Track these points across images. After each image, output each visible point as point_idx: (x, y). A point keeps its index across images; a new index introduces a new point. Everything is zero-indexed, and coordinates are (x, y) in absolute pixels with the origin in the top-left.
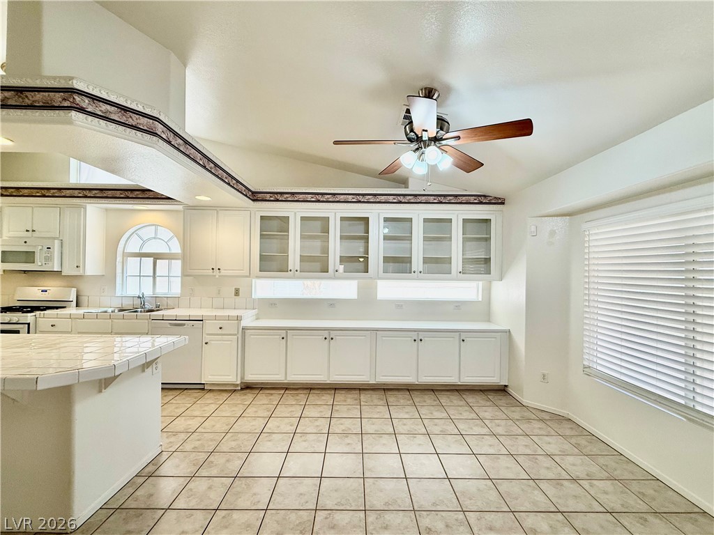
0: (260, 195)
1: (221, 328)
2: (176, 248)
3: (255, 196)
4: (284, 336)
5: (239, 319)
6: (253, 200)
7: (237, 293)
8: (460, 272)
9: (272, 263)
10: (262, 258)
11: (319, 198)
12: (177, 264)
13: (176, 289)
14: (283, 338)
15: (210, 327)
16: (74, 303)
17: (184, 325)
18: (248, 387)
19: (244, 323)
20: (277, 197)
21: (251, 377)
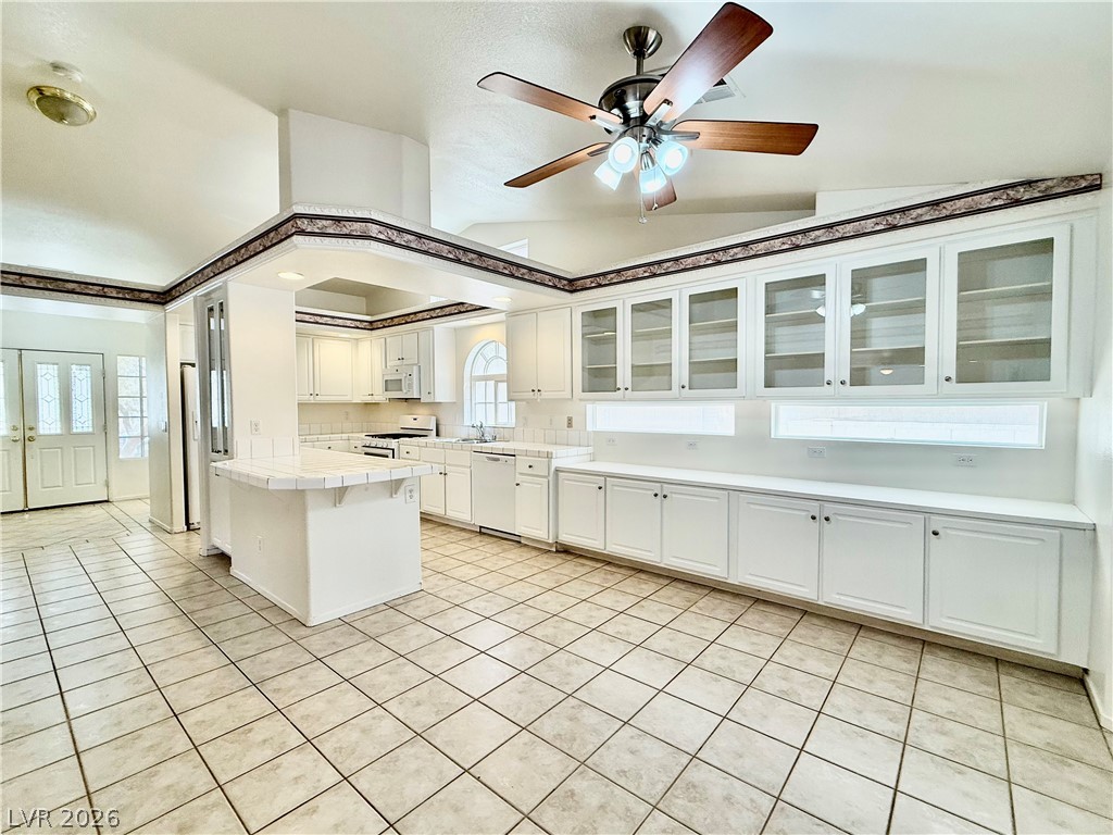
0: (579, 283)
1: (530, 467)
3: (572, 285)
4: (603, 485)
5: (549, 456)
6: (571, 292)
7: (570, 423)
8: (948, 379)
10: (585, 373)
11: (654, 270)
14: (600, 488)
15: (522, 464)
16: (434, 432)
17: (498, 460)
18: (566, 551)
19: (555, 463)
20: (599, 280)
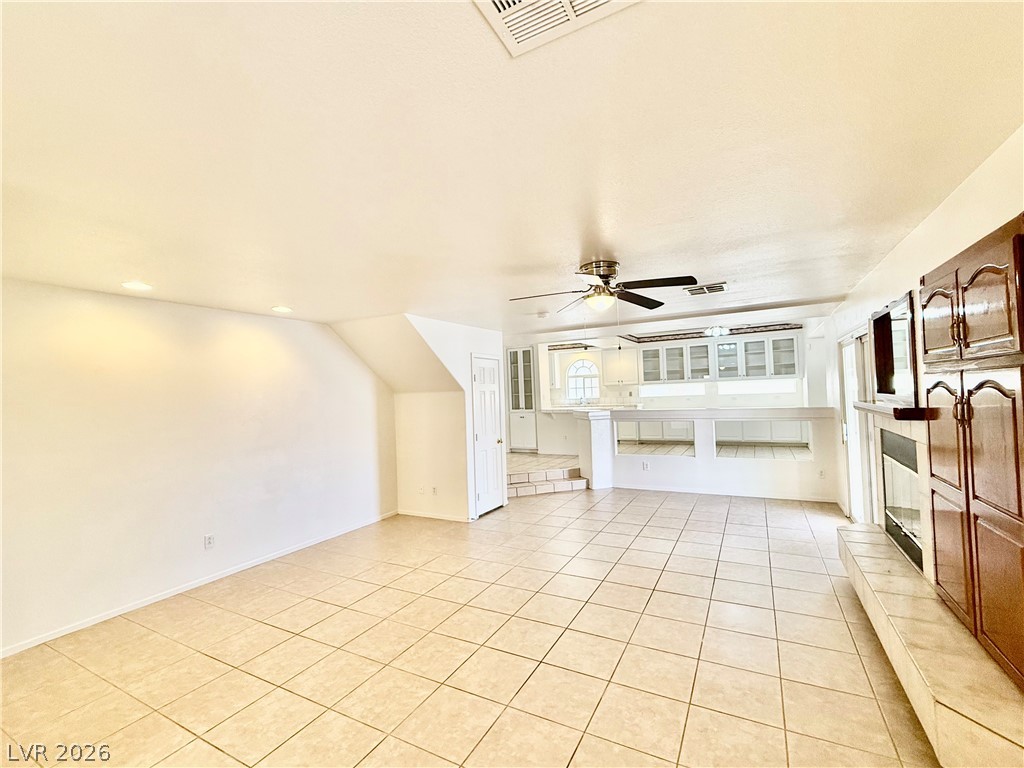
0: (643, 340)
2: (595, 371)
3: (640, 340)
6: (638, 343)
7: (631, 394)
8: (772, 374)
9: (652, 376)
10: (645, 374)
12: (596, 381)
13: (596, 394)
18: (642, 443)
21: (644, 437)
